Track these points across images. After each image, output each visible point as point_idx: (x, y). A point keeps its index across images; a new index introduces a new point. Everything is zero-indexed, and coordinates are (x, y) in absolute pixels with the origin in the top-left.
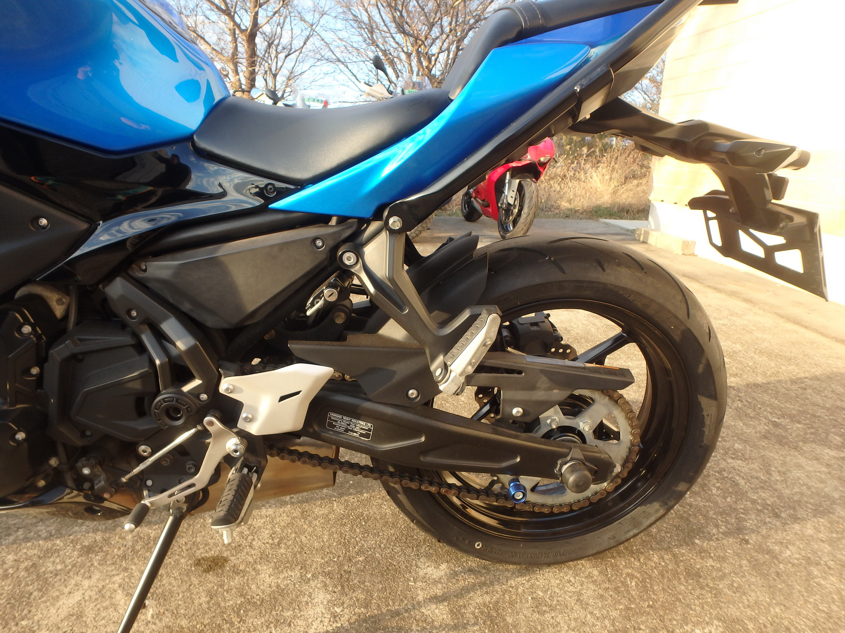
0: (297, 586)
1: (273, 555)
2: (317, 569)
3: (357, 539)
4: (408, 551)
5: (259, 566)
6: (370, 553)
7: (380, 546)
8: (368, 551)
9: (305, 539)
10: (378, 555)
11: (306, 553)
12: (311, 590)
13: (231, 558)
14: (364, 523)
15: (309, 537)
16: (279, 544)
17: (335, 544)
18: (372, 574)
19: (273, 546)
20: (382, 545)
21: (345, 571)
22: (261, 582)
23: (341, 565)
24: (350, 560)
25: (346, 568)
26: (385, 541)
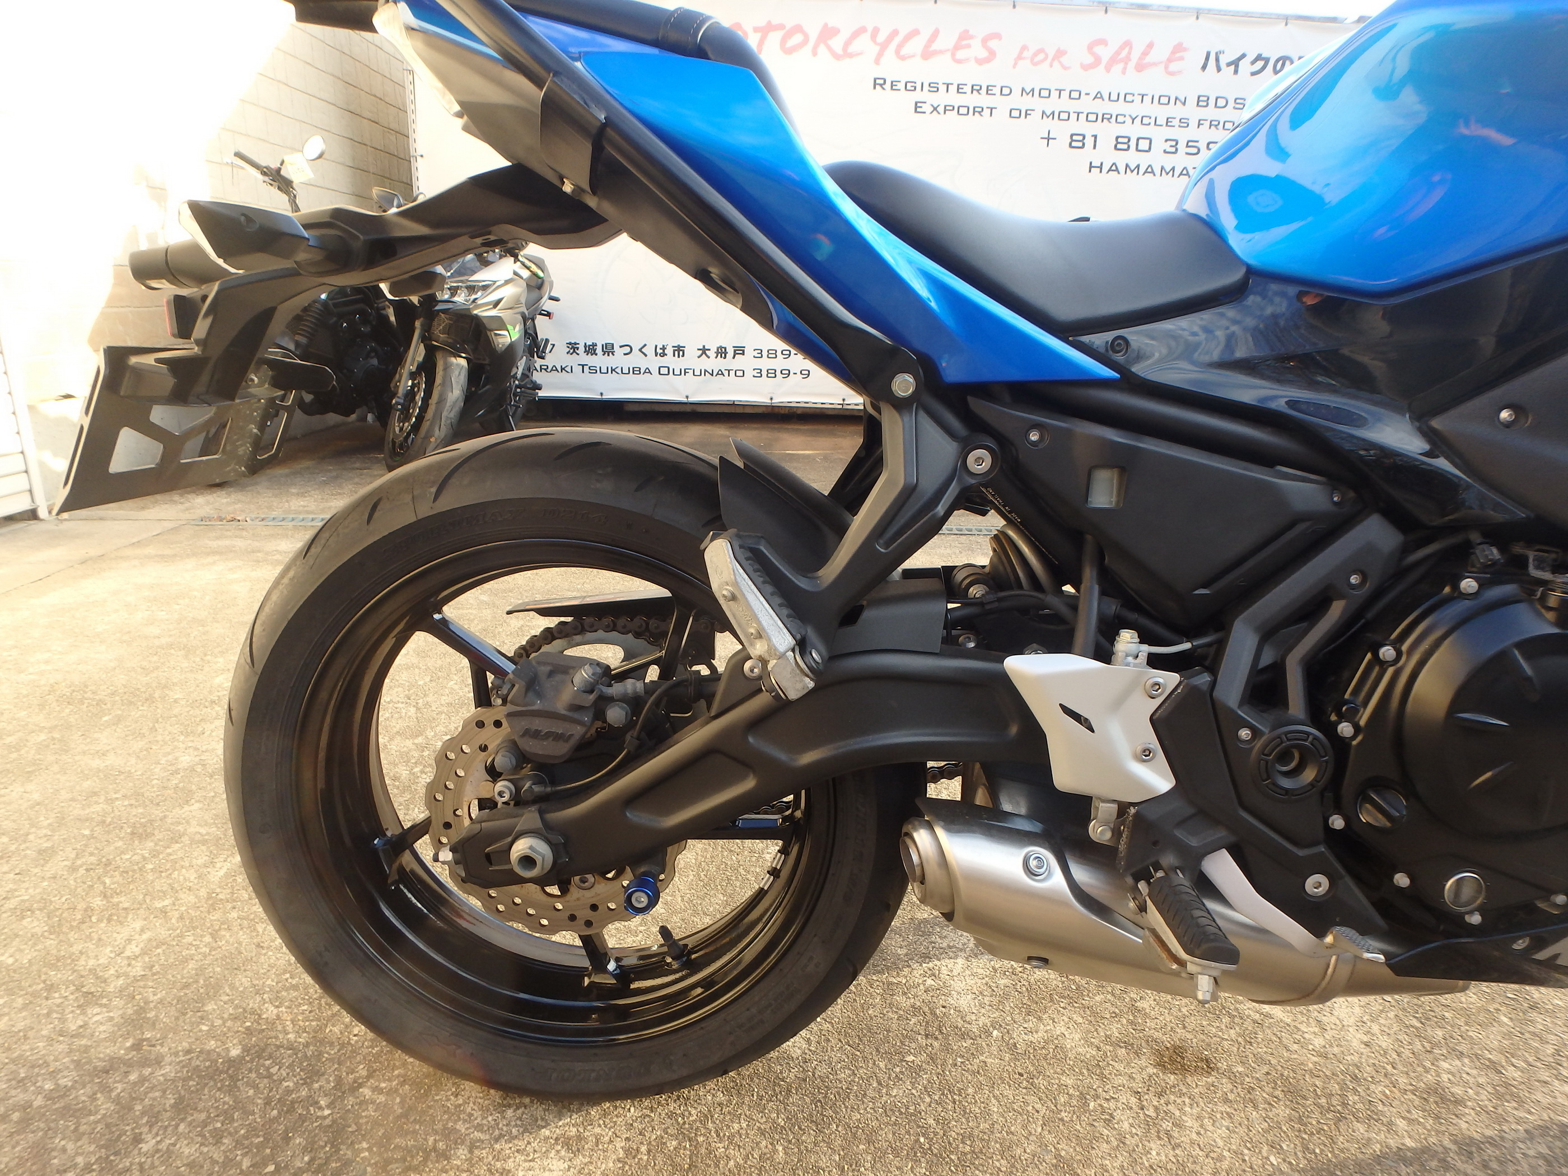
0: (1009, 1018)
1: (1082, 1073)
2: (988, 1045)
3: (928, 1100)
4: (823, 1070)
5: (1094, 1053)
6: (898, 1070)
7: (879, 1083)
8: (902, 1072)
9: (1038, 1106)
10: (882, 1065)
11: (1021, 1075)
12: (983, 1011)
13: (1155, 1071)
14: (922, 1140)
15: (1030, 1108)
16: (1082, 1096)
17: (970, 1091)
18: (888, 1031)
19: (1093, 1092)
20: (875, 1085)
21: (936, 1038)
22: (1071, 1027)
23: (947, 1048)
24: (932, 1059)
25: (936, 1044)
26: (871, 1093)
